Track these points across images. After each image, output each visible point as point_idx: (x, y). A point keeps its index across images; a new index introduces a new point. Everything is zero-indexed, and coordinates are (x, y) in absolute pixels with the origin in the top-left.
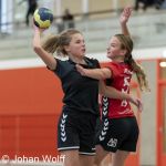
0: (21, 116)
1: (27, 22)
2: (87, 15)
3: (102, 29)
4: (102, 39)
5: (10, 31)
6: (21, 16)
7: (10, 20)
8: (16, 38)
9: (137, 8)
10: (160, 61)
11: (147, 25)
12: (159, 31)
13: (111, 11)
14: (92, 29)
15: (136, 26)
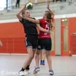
0: (14, 38)
1: (16, 6)
2: (37, 4)
3: (42, 8)
4: (42, 12)
5: (11, 9)
6: (14, 4)
7: (11, 6)
8: (13, 12)
9: (54, 1)
10: (62, 19)
11: (57, 7)
12: (61, 9)
13: (45, 2)
14: (38, 9)
15: (53, 7)
